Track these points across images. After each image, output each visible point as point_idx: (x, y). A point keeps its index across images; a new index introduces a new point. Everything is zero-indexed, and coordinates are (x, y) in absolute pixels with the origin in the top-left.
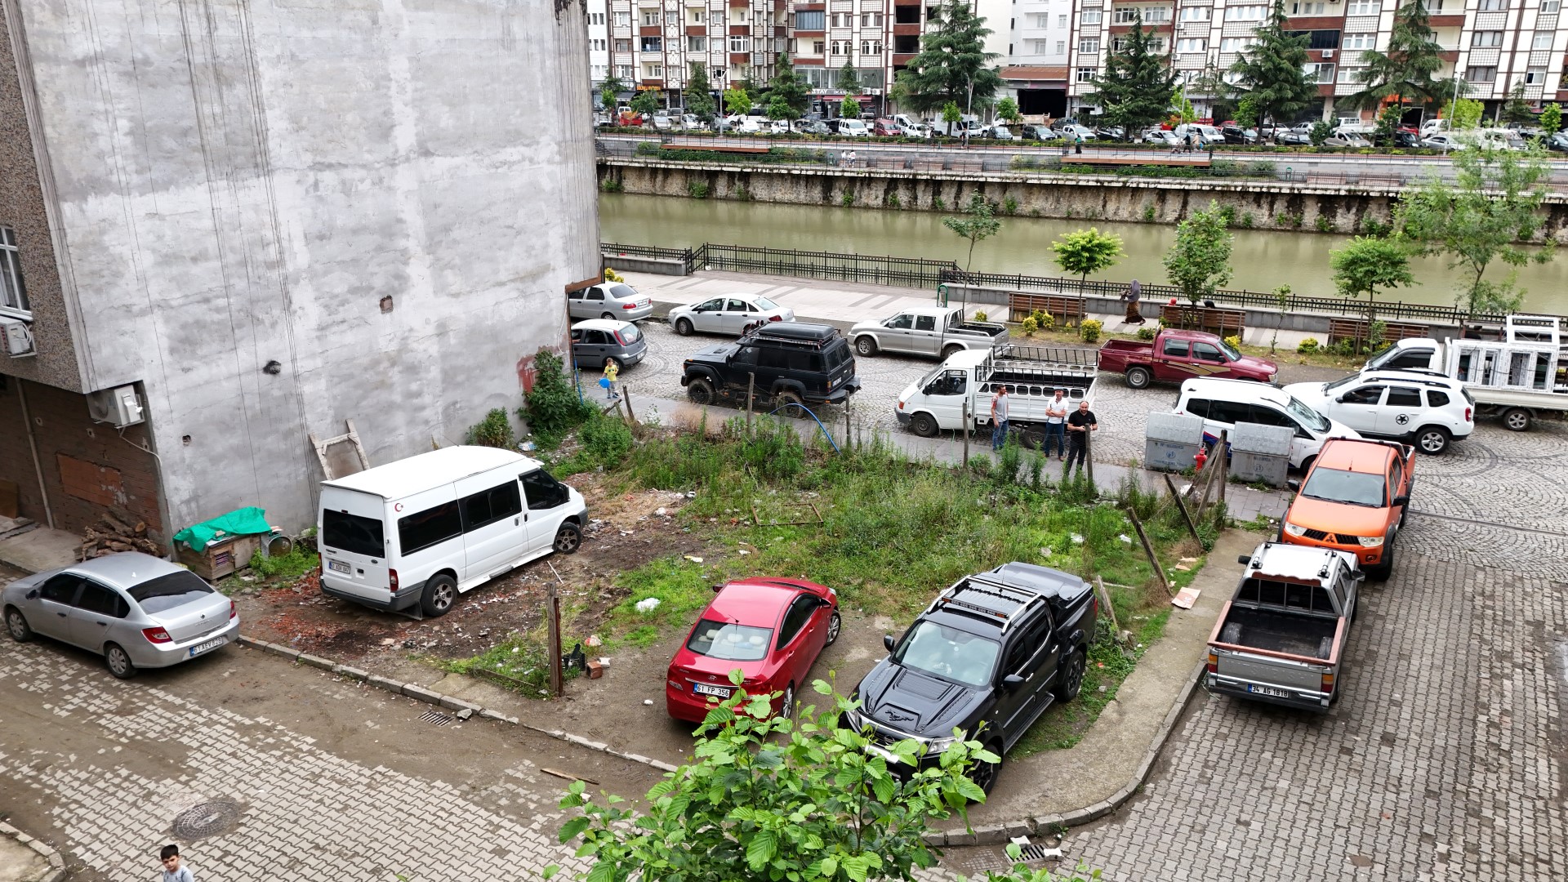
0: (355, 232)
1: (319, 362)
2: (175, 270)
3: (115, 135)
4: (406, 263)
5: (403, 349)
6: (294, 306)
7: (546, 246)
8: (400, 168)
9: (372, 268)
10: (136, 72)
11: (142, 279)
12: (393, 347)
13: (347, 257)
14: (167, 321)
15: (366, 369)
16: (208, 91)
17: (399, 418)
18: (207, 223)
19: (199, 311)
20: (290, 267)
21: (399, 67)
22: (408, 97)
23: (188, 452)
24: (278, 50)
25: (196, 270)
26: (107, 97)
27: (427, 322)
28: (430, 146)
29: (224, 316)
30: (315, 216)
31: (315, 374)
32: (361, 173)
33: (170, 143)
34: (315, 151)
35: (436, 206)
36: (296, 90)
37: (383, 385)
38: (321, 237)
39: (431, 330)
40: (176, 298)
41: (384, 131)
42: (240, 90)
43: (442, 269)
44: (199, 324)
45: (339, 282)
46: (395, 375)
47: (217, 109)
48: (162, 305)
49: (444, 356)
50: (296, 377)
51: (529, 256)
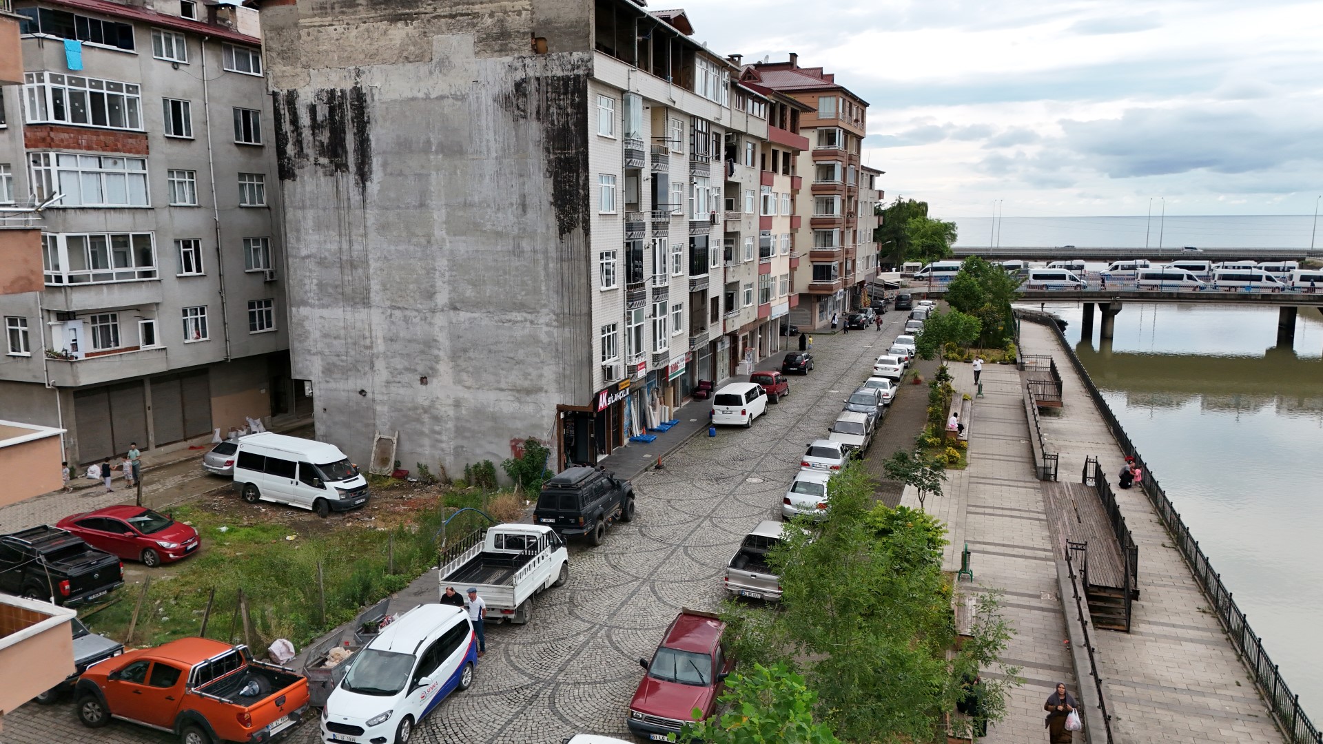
0: (409, 341)
1: (385, 398)
2: (328, 340)
3: (311, 285)
4: (437, 363)
5: (432, 406)
6: (376, 368)
7: (541, 376)
8: (438, 314)
9: (417, 360)
10: (322, 262)
11: (315, 341)
12: (426, 403)
13: (404, 352)
14: (322, 360)
15: (410, 409)
16: (347, 271)
17: (426, 441)
18: (342, 324)
19: (335, 359)
20: (375, 351)
21: (442, 264)
22: (446, 279)
23: (325, 416)
24: (378, 254)
25: (336, 342)
26: (310, 271)
27: (448, 397)
28: (458, 305)
29: (344, 364)
30: (389, 330)
31: (383, 403)
32: (417, 314)
33: (330, 290)
34: (392, 300)
35: (459, 337)
36: (385, 272)
37: (418, 420)
38: (392, 340)
39: (450, 401)
40: (327, 351)
41: (430, 295)
42: (360, 271)
43: (460, 371)
44: (334, 364)
45: (399, 363)
46: (426, 418)
47: (350, 278)
48: (321, 353)
49: (458, 419)
50: (374, 400)
51: (526, 379)
